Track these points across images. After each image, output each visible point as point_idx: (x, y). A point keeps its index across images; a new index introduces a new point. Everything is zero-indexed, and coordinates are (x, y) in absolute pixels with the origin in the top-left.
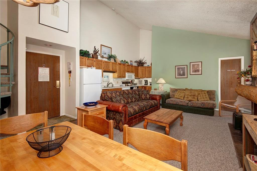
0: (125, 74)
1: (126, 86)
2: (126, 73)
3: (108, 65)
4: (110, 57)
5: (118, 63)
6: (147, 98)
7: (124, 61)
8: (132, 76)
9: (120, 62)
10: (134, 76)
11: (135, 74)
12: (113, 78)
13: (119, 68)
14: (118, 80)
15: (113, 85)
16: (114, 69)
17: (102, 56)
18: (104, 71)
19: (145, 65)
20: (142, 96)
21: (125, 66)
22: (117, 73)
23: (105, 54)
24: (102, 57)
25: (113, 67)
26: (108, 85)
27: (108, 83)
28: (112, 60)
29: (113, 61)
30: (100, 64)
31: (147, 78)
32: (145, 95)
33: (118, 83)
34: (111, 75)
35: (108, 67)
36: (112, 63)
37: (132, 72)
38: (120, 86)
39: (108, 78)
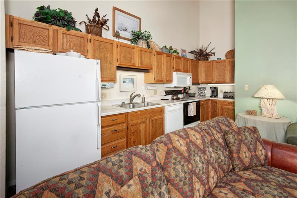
0: (171, 76)
1: (173, 99)
2: (174, 74)
3: (130, 53)
4: (137, 37)
5: (154, 50)
6: (258, 158)
7: (168, 47)
8: (186, 78)
9: (159, 50)
10: (191, 80)
11: (192, 76)
12: (145, 83)
13: (158, 62)
14: (155, 88)
15: (144, 99)
16: (144, 63)
17: (115, 32)
18: (117, 67)
19: (212, 58)
20: (238, 151)
21: (172, 58)
22: (153, 73)
23: (124, 30)
24: (117, 35)
25: (143, 58)
26: (132, 99)
27: (132, 94)
28: (142, 44)
29: (144, 46)
30: (107, 49)
31: (217, 82)
32: (251, 147)
33: (155, 93)
34: (140, 76)
35: (131, 58)
36: (140, 49)
37: (186, 71)
38: (161, 99)
39: (133, 83)
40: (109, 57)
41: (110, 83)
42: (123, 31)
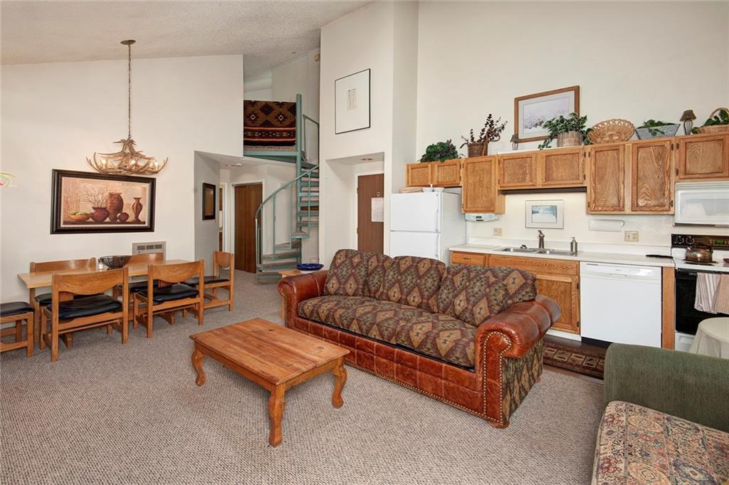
13: (599, 168)
16: (556, 176)
18: (501, 190)
23: (536, 125)
25: (554, 169)
36: (544, 154)
38: (647, 256)
39: (555, 214)
40: (486, 180)
41: (487, 214)
42: (534, 128)
